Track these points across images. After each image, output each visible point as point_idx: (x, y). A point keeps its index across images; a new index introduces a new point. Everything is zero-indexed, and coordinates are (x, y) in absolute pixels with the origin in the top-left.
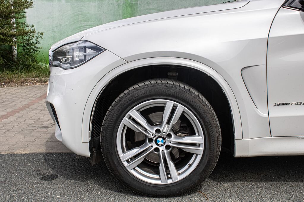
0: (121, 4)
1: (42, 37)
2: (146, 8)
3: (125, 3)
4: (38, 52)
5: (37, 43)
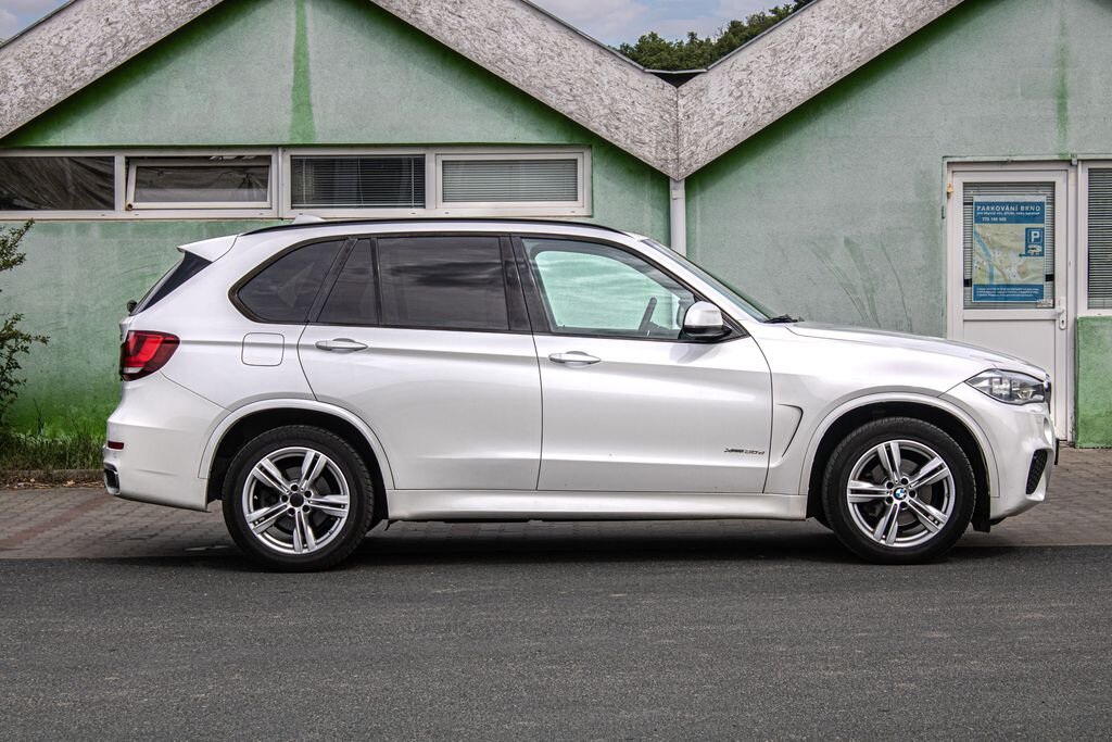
1: (27, 347)
4: (12, 396)
5: (10, 369)
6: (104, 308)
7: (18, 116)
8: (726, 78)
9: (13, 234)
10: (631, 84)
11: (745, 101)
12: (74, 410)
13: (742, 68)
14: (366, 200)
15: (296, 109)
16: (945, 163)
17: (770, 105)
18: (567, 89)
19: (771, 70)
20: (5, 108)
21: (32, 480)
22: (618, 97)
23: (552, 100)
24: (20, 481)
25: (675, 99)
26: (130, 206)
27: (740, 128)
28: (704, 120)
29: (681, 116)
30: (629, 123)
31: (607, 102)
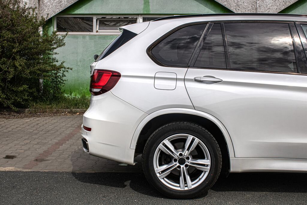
1: (68, 71)
4: (63, 84)
5: (63, 77)
6: (90, 60)
7: (66, 5)
9: (62, 37)
11: (277, 2)
12: (81, 88)
15: (145, 3)
17: (284, 3)
20: (63, 2)
21: (66, 113)
22: (239, 1)
24: (63, 113)
25: (256, 1)
26: (97, 31)
27: (275, 10)
28: (264, 8)
29: (258, 6)
30: (242, 8)
31: (236, 2)
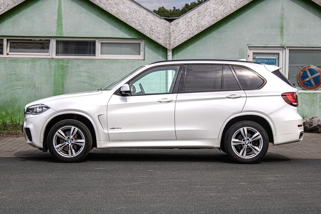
0: (53, 66)
2: (76, 70)
3: (57, 65)
8: (184, 20)
10: (157, 21)
11: (190, 27)
13: (189, 17)
14: (78, 53)
15: (58, 26)
16: (248, 46)
17: (197, 28)
18: (138, 22)
19: (197, 18)
22: (153, 25)
23: (133, 25)
25: (170, 26)
26: (8, 54)
27: (188, 35)
28: (178, 32)
29: (171, 31)
30: (156, 33)
31: (150, 26)
